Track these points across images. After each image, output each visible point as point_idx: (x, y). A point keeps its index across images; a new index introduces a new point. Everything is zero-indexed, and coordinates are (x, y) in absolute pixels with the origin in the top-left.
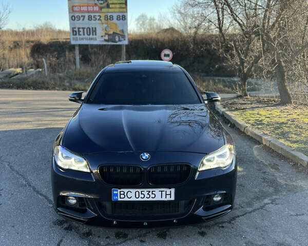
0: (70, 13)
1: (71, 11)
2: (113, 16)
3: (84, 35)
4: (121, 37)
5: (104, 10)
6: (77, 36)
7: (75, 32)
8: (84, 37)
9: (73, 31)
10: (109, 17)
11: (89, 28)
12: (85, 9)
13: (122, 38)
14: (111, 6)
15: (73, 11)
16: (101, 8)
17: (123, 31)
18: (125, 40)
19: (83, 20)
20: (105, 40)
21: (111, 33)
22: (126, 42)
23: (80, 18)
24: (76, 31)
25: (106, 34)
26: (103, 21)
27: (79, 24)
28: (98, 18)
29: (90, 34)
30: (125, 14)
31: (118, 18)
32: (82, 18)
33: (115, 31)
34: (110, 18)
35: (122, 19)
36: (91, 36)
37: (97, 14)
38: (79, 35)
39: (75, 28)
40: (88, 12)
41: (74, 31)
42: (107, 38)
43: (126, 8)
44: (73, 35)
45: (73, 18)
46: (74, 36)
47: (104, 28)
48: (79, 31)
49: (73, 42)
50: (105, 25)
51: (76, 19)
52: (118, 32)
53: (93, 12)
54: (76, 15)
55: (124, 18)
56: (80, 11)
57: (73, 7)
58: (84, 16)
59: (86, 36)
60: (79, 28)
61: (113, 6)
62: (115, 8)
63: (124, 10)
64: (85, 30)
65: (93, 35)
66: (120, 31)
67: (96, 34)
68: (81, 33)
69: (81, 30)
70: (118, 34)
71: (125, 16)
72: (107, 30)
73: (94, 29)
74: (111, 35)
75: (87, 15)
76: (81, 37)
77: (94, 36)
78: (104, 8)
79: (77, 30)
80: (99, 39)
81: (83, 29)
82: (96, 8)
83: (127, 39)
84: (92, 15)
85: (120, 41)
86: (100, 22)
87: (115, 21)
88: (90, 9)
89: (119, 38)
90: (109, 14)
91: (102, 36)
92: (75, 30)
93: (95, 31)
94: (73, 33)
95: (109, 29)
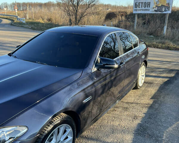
3: (142, 7)
6: (138, 8)
9: (135, 5)
11: (146, 3)
13: (167, 9)
17: (168, 4)
18: (169, 10)
20: (155, 11)
21: (160, 5)
22: (170, 12)
24: (137, 5)
25: (156, 6)
33: (163, 4)
36: (146, 8)
39: (137, 3)
42: (156, 9)
46: (135, 8)
47: (156, 2)
48: (139, 5)
49: (134, 12)
60: (139, 3)
67: (149, 7)
68: (140, 6)
70: (165, 6)
72: (158, 4)
74: (159, 7)
76: (141, 8)
79: (138, 4)
80: (151, 11)
81: (142, 3)
83: (170, 9)
85: (165, 11)
89: (165, 9)
91: (153, 8)
92: (137, 4)
93: (149, 4)
94: (135, 6)
95: (159, 3)
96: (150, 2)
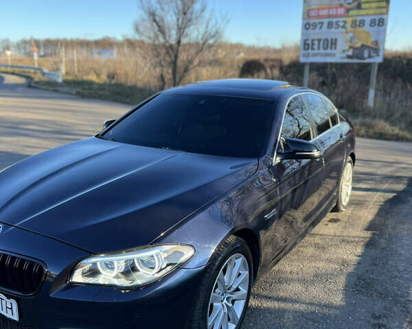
0: (304, 19)
1: (306, 17)
2: (364, 21)
3: (319, 48)
4: (372, 52)
5: (351, 13)
6: (310, 51)
7: (306, 47)
8: (319, 52)
9: (305, 44)
10: (358, 23)
11: (327, 40)
12: (324, 12)
13: (374, 52)
14: (363, 6)
15: (309, 16)
16: (348, 10)
17: (376, 43)
18: (378, 55)
19: (321, 28)
20: (349, 57)
21: (359, 45)
22: (379, 60)
23: (316, 26)
24: (308, 45)
25: (350, 47)
26: (349, 28)
27: (314, 34)
28: (341, 24)
29: (327, 49)
30: (384, 17)
31: (373, 23)
32: (318, 26)
33: (365, 44)
34: (360, 23)
35: (379, 25)
36: (328, 51)
37: (341, 19)
38: (313, 49)
39: (308, 40)
40: (329, 16)
41: (307, 45)
42: (350, 53)
43: (387, 7)
44: (305, 49)
45: (306, 26)
46: (306, 52)
47: (349, 40)
48: (313, 44)
49: (302, 60)
50: (351, 35)
51: (311, 27)
52: (369, 44)
53: (336, 16)
54: (312, 21)
55: (382, 23)
56: (319, 15)
57: (309, 11)
58: (322, 23)
59: (322, 51)
60: (313, 40)
61: (367, 5)
62: (370, 8)
63: (384, 10)
64: (322, 42)
65: (331, 48)
66: (373, 42)
67: (335, 48)
69: (316, 42)
70: (369, 47)
71: (383, 20)
72: (353, 41)
73: (334, 41)
74: (357, 48)
75: (326, 21)
76: (316, 51)
77: (333, 51)
78: (352, 9)
79: (310, 42)
80: (338, 56)
81: (319, 40)
82: (341, 11)
83: (381, 53)
84: (334, 20)
85: (370, 57)
86: (344, 30)
87: (367, 28)
88: (333, 12)
89: (370, 53)
90: (358, 19)
91: (344, 51)
92: (307, 42)
93: (335, 44)
94: (304, 47)
95: (356, 40)
96: (336, 40)
